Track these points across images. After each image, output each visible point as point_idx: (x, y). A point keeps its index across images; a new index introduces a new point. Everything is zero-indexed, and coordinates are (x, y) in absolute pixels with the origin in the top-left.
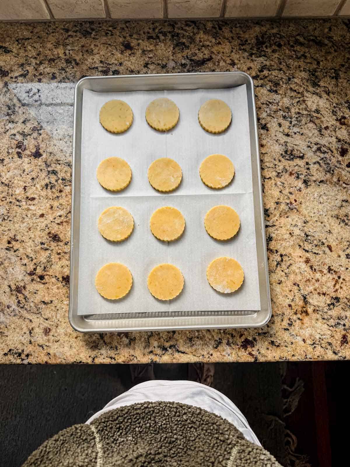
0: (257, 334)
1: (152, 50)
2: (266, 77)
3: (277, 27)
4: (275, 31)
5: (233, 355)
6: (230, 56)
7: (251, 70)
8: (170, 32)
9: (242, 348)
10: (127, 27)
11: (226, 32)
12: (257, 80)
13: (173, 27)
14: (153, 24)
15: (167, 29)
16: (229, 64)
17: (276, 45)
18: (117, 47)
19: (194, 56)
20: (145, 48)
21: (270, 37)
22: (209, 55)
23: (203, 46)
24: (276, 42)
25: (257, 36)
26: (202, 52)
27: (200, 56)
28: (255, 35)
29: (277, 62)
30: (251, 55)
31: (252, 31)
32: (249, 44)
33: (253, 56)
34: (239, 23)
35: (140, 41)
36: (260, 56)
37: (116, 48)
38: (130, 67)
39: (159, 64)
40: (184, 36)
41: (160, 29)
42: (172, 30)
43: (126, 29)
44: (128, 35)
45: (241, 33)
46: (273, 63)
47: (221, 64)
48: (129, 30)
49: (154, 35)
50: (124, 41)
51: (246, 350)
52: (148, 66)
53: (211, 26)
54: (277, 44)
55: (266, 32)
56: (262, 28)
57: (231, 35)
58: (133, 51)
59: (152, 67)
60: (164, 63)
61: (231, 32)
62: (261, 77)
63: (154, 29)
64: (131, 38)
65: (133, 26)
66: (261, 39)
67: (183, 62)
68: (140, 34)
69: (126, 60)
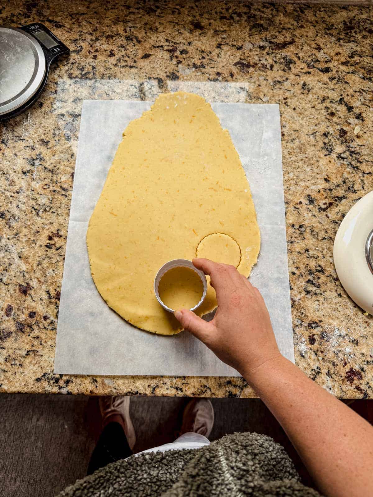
0: (366, 363)
1: (226, 30)
2: (357, 63)
3: (367, 12)
4: (364, 16)
5: (336, 390)
6: (314, 40)
7: (339, 55)
8: (245, 13)
9: (346, 380)
10: (197, 6)
11: (309, 15)
12: (347, 66)
13: (249, 8)
14: (226, 4)
15: (243, 10)
16: (314, 48)
17: (366, 31)
18: (185, 26)
19: (274, 39)
20: (217, 29)
21: (359, 22)
22: (291, 38)
23: (284, 29)
24: (366, 28)
25: (344, 21)
26: (283, 35)
27: (281, 39)
28: (342, 19)
29: (369, 48)
30: (339, 39)
31: (338, 16)
32: (336, 28)
33: (341, 41)
34: (323, 7)
35: (212, 21)
36: (349, 42)
37: (185, 27)
38: (200, 48)
39: (233, 46)
40: (261, 17)
41: (234, 10)
42: (248, 11)
43: (196, 8)
44: (197, 14)
45: (326, 17)
46: (364, 50)
47: (305, 48)
48: (198, 10)
49: (228, 16)
50: (193, 20)
51: (351, 383)
52: (221, 47)
53: (292, 8)
54: (367, 30)
55: (354, 17)
56: (350, 13)
57: (316, 19)
58: (203, 31)
59: (226, 48)
60: (240, 45)
61: (315, 15)
62: (352, 63)
63: (227, 10)
64: (202, 17)
65: (204, 5)
66: (349, 24)
67: (262, 44)
68: (211, 14)
69: (196, 40)
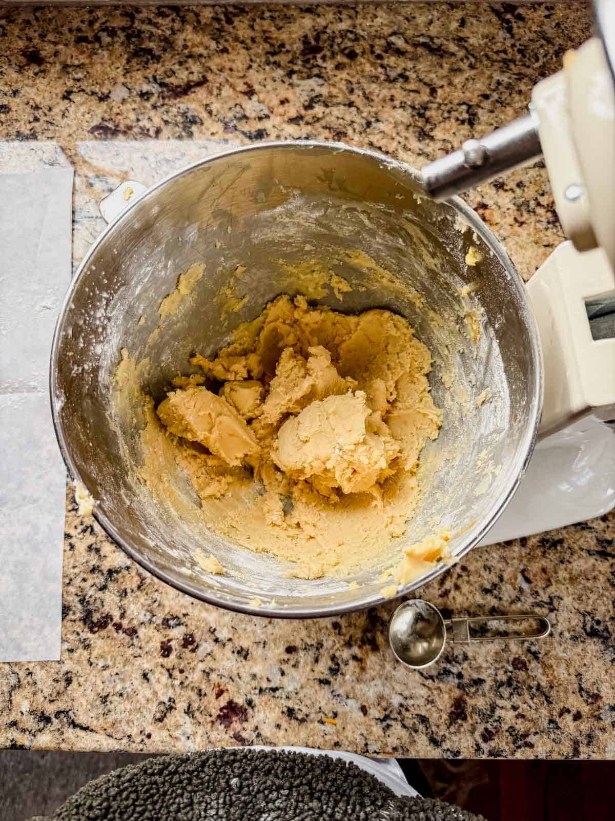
0: (257, 691)
1: (83, 64)
2: (318, 120)
3: (350, 17)
4: (343, 26)
5: (198, 739)
6: (244, 77)
7: (286, 105)
8: (123, 29)
9: (219, 721)
10: (37, 19)
11: (242, 28)
12: (299, 125)
13: (132, 18)
14: (90, 12)
15: (118, 22)
16: (241, 92)
17: (345, 55)
18: (11, 58)
19: (169, 77)
20: (69, 62)
21: (332, 39)
22: (201, 75)
23: (190, 56)
24: (345, 48)
25: (306, 37)
26: (187, 69)
27: (182, 76)
28: (301, 33)
29: (344, 88)
30: (290, 73)
31: (294, 27)
32: (288, 51)
33: (295, 77)
34: (270, 11)
35: (61, 47)
36: (309, 77)
37: (10, 61)
38: (33, 100)
39: (93, 93)
40: (152, 34)
41: (104, 23)
42: (129, 23)
43: (34, 22)
44: (36, 35)
45: (273, 29)
46: (335, 91)
47: (224, 93)
48: (39, 26)
49: (90, 35)
50: (27, 47)
51: (227, 727)
52: (71, 97)
53: (211, 16)
54: (346, 52)
55: (326, 27)
56: (319, 20)
57: (252, 34)
58: (42, 67)
59: (79, 98)
60: (105, 91)
61: (252, 27)
62: (308, 118)
63: (91, 23)
64: (43, 41)
65: (50, 16)
66: (313, 42)
67: (146, 88)
68: (62, 34)
69: (27, 85)
